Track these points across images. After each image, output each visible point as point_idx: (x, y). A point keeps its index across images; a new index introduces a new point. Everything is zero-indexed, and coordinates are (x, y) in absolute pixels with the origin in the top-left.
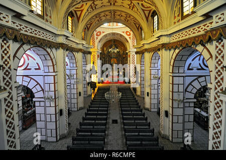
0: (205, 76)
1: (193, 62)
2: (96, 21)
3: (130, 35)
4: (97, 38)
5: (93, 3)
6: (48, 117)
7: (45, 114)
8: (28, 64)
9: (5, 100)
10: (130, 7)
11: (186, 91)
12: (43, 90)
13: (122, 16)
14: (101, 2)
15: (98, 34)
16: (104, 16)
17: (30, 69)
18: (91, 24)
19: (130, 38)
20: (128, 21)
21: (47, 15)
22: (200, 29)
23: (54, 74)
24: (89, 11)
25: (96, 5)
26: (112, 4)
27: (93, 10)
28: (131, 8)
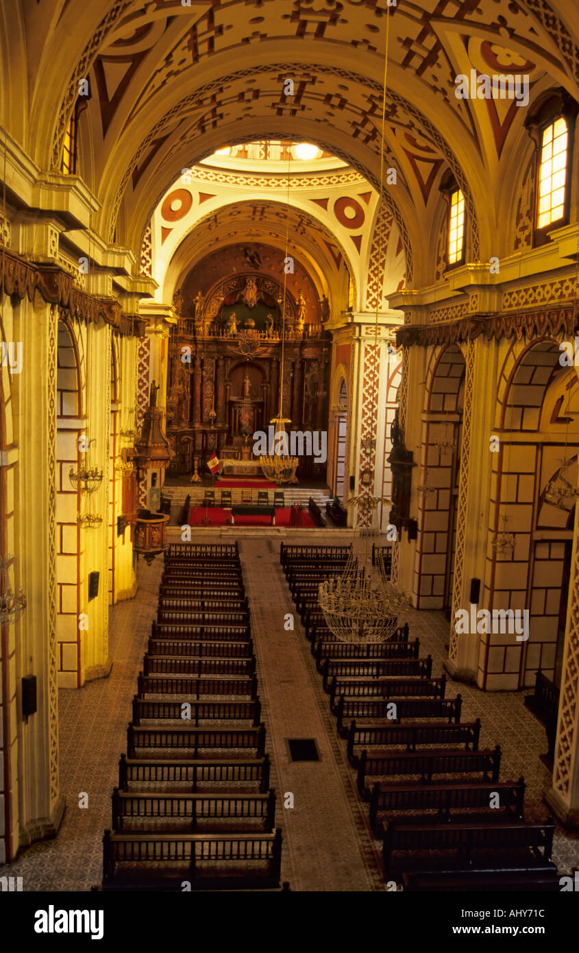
2: (190, 123)
3: (358, 221)
4: (167, 234)
5: (210, 16)
10: (411, 55)
13: (343, 104)
14: (252, 11)
15: (176, 205)
16: (241, 97)
19: (357, 240)
20: (374, 135)
24: (174, 67)
25: (220, 30)
26: (312, 28)
27: (196, 58)
28: (416, 62)
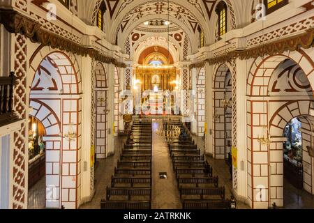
0: (297, 101)
1: (280, 78)
2: (134, 17)
3: (180, 39)
4: (133, 44)
6: (65, 167)
7: (61, 163)
8: (39, 80)
9: (16, 135)
11: (271, 124)
12: (59, 123)
13: (172, 10)
15: (135, 37)
16: (147, 9)
17: (41, 89)
18: (127, 21)
19: (181, 44)
20: (180, 17)
21: (72, 5)
22: (295, 28)
23: (78, 97)
24: (128, 2)
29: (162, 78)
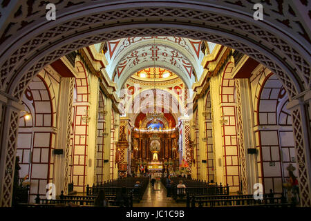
2: (131, 62)
10: (176, 40)
13: (167, 55)
16: (143, 55)
18: (124, 67)
24: (125, 45)
27: (130, 44)
29: (163, 144)
